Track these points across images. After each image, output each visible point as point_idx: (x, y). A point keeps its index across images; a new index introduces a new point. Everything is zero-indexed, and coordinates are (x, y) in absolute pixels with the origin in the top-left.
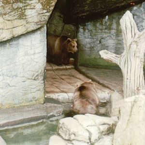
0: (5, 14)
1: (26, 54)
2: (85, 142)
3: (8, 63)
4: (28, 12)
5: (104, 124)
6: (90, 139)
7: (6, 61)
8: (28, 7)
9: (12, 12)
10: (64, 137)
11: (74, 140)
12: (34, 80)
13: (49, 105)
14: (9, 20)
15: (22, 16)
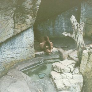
0: (18, 22)
1: (27, 38)
2: (68, 72)
3: (20, 42)
4: (27, 20)
5: (73, 63)
6: (70, 71)
7: (19, 42)
8: (27, 18)
9: (20, 21)
10: (58, 71)
11: (63, 72)
12: (31, 48)
13: (38, 58)
14: (19, 24)
15: (24, 22)
